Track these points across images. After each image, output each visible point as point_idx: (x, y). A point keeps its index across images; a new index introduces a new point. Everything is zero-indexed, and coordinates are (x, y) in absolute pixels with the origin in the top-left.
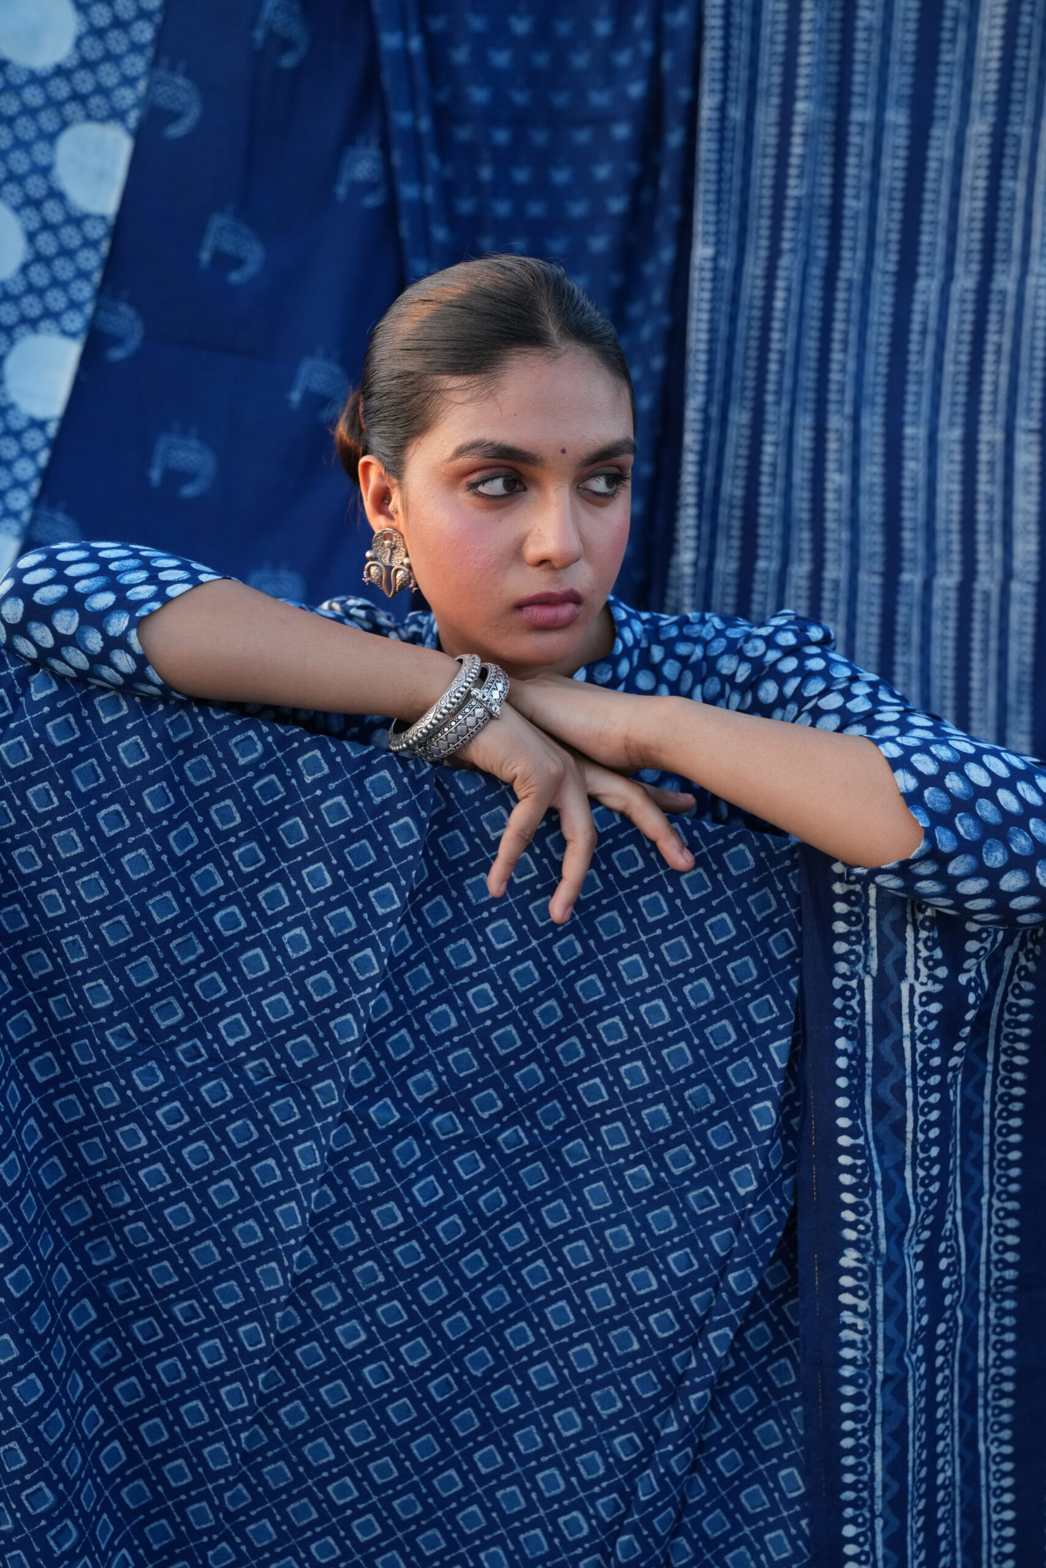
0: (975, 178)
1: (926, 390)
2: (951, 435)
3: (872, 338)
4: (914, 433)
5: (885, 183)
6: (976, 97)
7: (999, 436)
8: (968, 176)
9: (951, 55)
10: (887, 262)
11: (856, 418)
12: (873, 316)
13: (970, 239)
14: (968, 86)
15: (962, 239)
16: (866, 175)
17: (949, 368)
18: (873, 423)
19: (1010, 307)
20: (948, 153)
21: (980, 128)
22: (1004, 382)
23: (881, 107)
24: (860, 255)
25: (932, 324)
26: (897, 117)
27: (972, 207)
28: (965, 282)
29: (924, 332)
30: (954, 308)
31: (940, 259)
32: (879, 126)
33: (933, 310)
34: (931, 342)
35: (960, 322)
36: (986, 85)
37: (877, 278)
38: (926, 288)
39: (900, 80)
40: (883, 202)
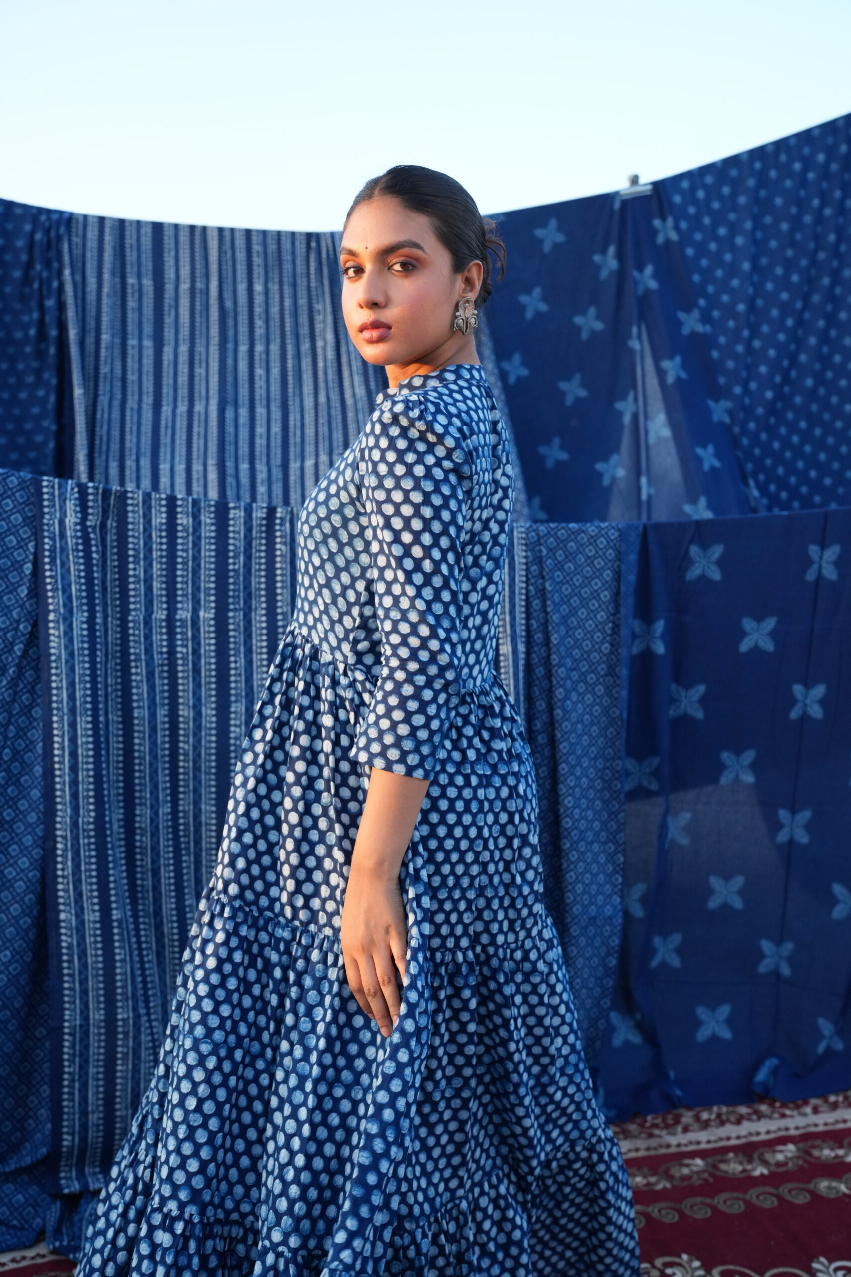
0: (184, 368)
1: (169, 450)
2: (181, 468)
3: (143, 429)
4: (164, 467)
5: (145, 369)
6: (181, 337)
7: (201, 468)
8: (180, 367)
9: (168, 320)
10: (148, 400)
11: (137, 461)
12: (143, 421)
13: (183, 392)
14: (177, 332)
15: (180, 392)
16: (136, 366)
17: (178, 442)
18: (145, 463)
19: (203, 417)
20: (172, 357)
21: (184, 349)
22: (202, 447)
23: (140, 339)
24: (136, 397)
25: (170, 424)
26: (148, 343)
27: (183, 379)
28: (182, 408)
29: (166, 427)
30: (179, 419)
31: (171, 398)
32: (140, 347)
33: (170, 419)
34: (169, 432)
35: (181, 424)
36: (185, 332)
37: (144, 406)
38: (166, 410)
39: (148, 329)
40: (144, 378)
